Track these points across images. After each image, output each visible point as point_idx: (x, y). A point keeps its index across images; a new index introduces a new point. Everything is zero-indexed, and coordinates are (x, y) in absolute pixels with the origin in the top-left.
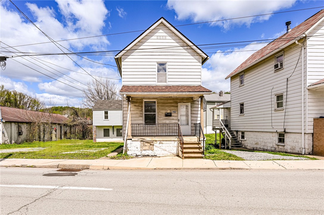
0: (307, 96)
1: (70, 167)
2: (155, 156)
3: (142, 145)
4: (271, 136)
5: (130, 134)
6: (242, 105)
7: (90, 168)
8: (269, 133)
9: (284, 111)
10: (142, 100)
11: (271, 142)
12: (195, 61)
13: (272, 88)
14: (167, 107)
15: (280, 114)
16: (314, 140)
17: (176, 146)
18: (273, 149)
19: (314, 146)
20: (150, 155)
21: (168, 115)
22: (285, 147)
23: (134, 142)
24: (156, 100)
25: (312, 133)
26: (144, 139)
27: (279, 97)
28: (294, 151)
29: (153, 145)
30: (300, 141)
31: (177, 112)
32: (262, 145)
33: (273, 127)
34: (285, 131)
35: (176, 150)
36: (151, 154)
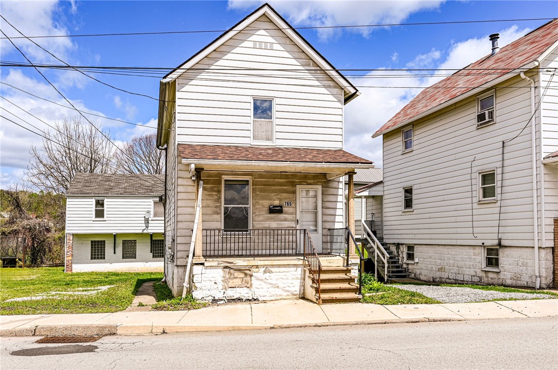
0: (543, 178)
1: (67, 333)
2: (255, 300)
3: (227, 276)
4: (472, 254)
5: (199, 252)
6: (408, 191)
7: (118, 332)
8: (467, 248)
9: (498, 204)
10: (221, 177)
11: (472, 267)
12: (331, 98)
13: (472, 158)
14: (272, 193)
15: (490, 211)
16: (556, 260)
17: (299, 277)
18: (476, 279)
19: (556, 272)
20: (244, 299)
21: (276, 210)
22: (502, 276)
23: (208, 271)
24: (251, 177)
25: (553, 248)
26: (232, 263)
27: (488, 177)
28: (519, 283)
29: (251, 276)
30: (530, 262)
31: (293, 205)
32: (452, 271)
33: (475, 235)
34: (500, 244)
35: (300, 286)
36: (247, 295)
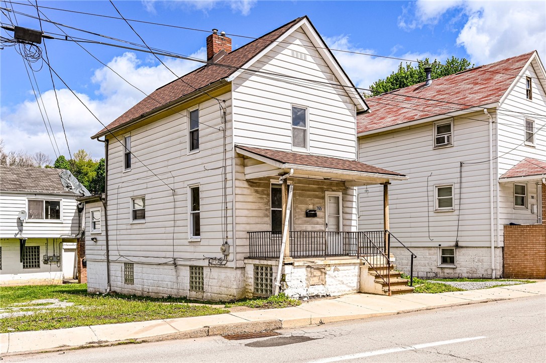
0: (499, 194)
2: (327, 296)
3: (309, 275)
4: (427, 254)
5: (288, 253)
8: (422, 249)
10: (269, 181)
11: (427, 265)
12: (347, 112)
13: (428, 174)
14: (308, 198)
15: (447, 219)
16: (505, 257)
17: (357, 274)
18: (432, 275)
19: (505, 266)
20: (321, 295)
21: (311, 214)
22: (458, 271)
23: (296, 270)
24: (292, 182)
25: (503, 247)
26: (313, 262)
27: (445, 192)
28: (475, 275)
29: (325, 274)
30: (486, 259)
31: (323, 210)
32: (406, 270)
33: (431, 238)
34: (457, 246)
35: (357, 283)
36: (322, 292)
